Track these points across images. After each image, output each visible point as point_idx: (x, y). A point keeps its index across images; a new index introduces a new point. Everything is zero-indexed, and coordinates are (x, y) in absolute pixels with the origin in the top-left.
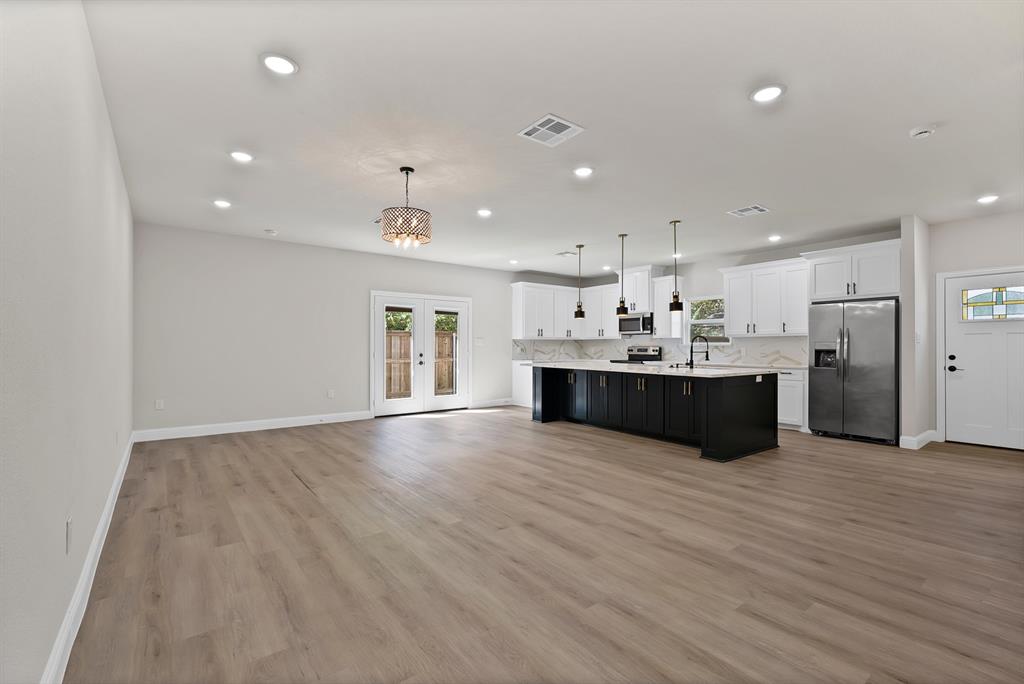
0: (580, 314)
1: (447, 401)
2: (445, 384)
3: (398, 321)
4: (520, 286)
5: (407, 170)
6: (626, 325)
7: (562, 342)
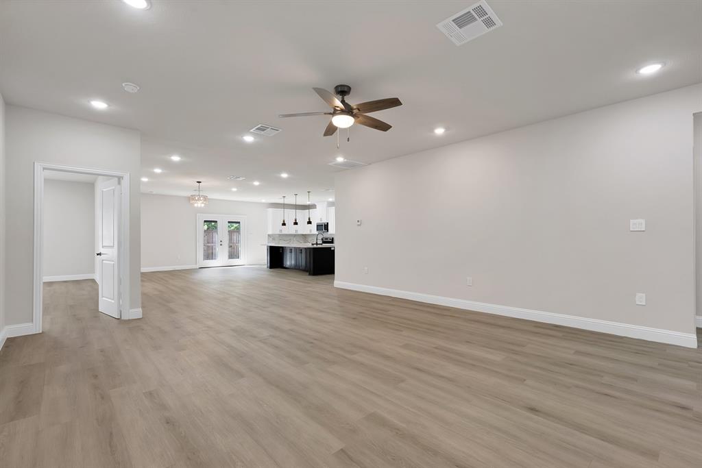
0: (284, 224)
1: (235, 261)
2: (233, 254)
3: (211, 225)
4: (270, 210)
5: (199, 182)
6: (319, 227)
7: (295, 235)
